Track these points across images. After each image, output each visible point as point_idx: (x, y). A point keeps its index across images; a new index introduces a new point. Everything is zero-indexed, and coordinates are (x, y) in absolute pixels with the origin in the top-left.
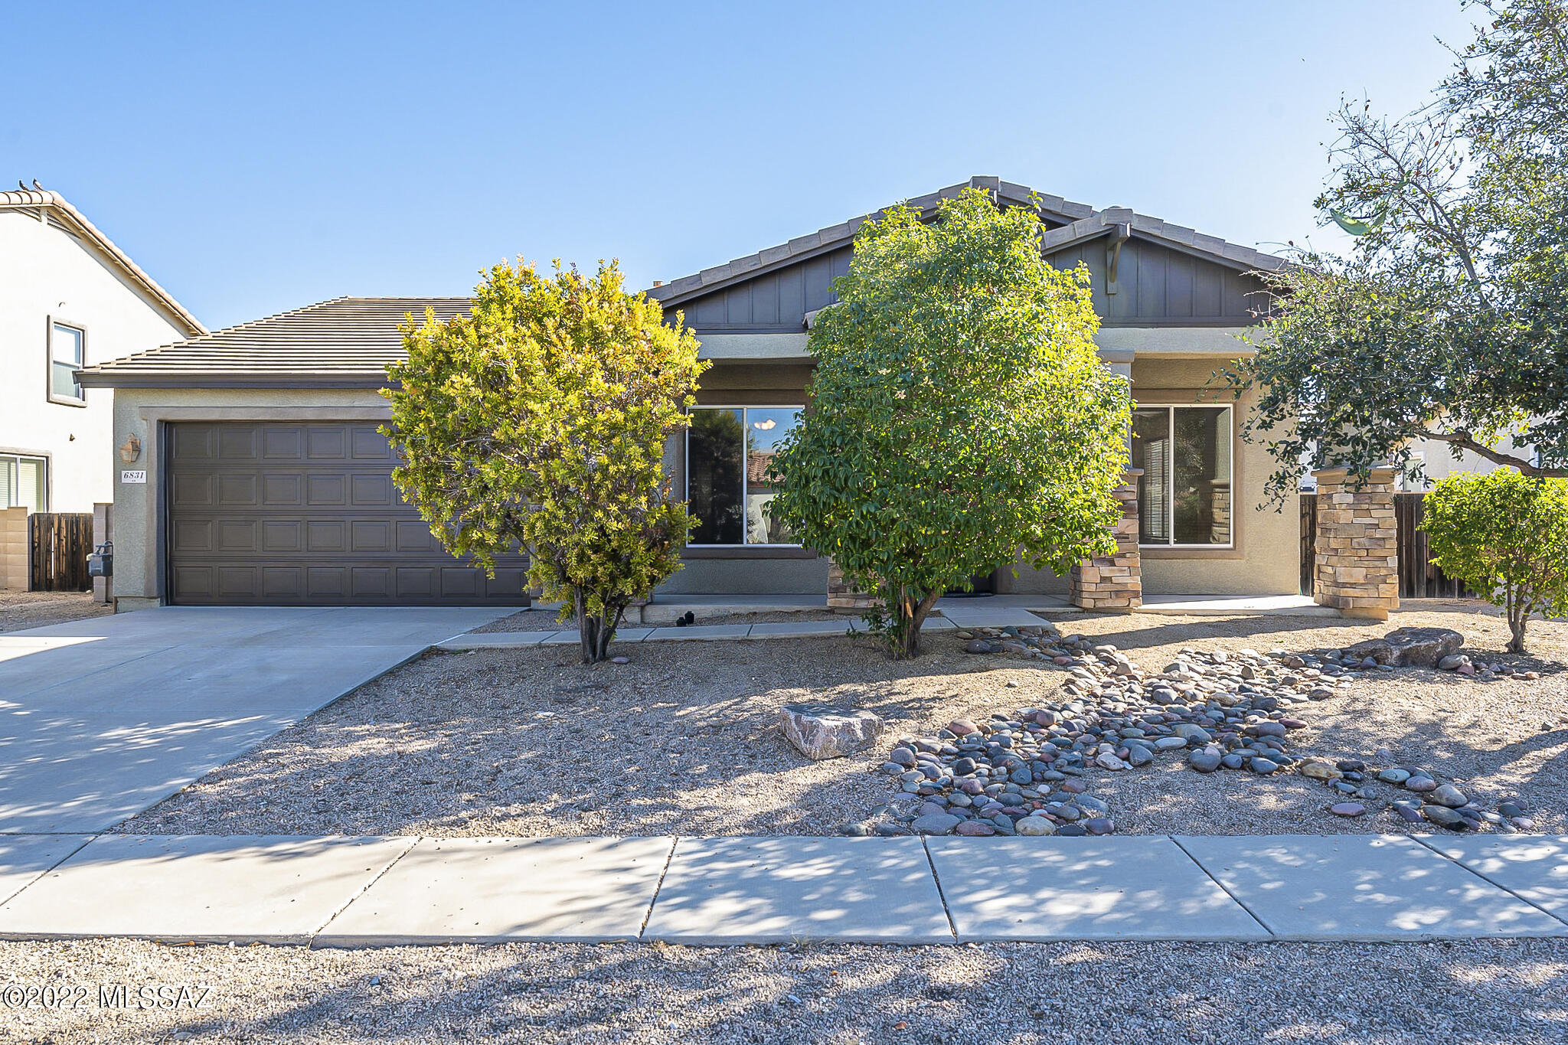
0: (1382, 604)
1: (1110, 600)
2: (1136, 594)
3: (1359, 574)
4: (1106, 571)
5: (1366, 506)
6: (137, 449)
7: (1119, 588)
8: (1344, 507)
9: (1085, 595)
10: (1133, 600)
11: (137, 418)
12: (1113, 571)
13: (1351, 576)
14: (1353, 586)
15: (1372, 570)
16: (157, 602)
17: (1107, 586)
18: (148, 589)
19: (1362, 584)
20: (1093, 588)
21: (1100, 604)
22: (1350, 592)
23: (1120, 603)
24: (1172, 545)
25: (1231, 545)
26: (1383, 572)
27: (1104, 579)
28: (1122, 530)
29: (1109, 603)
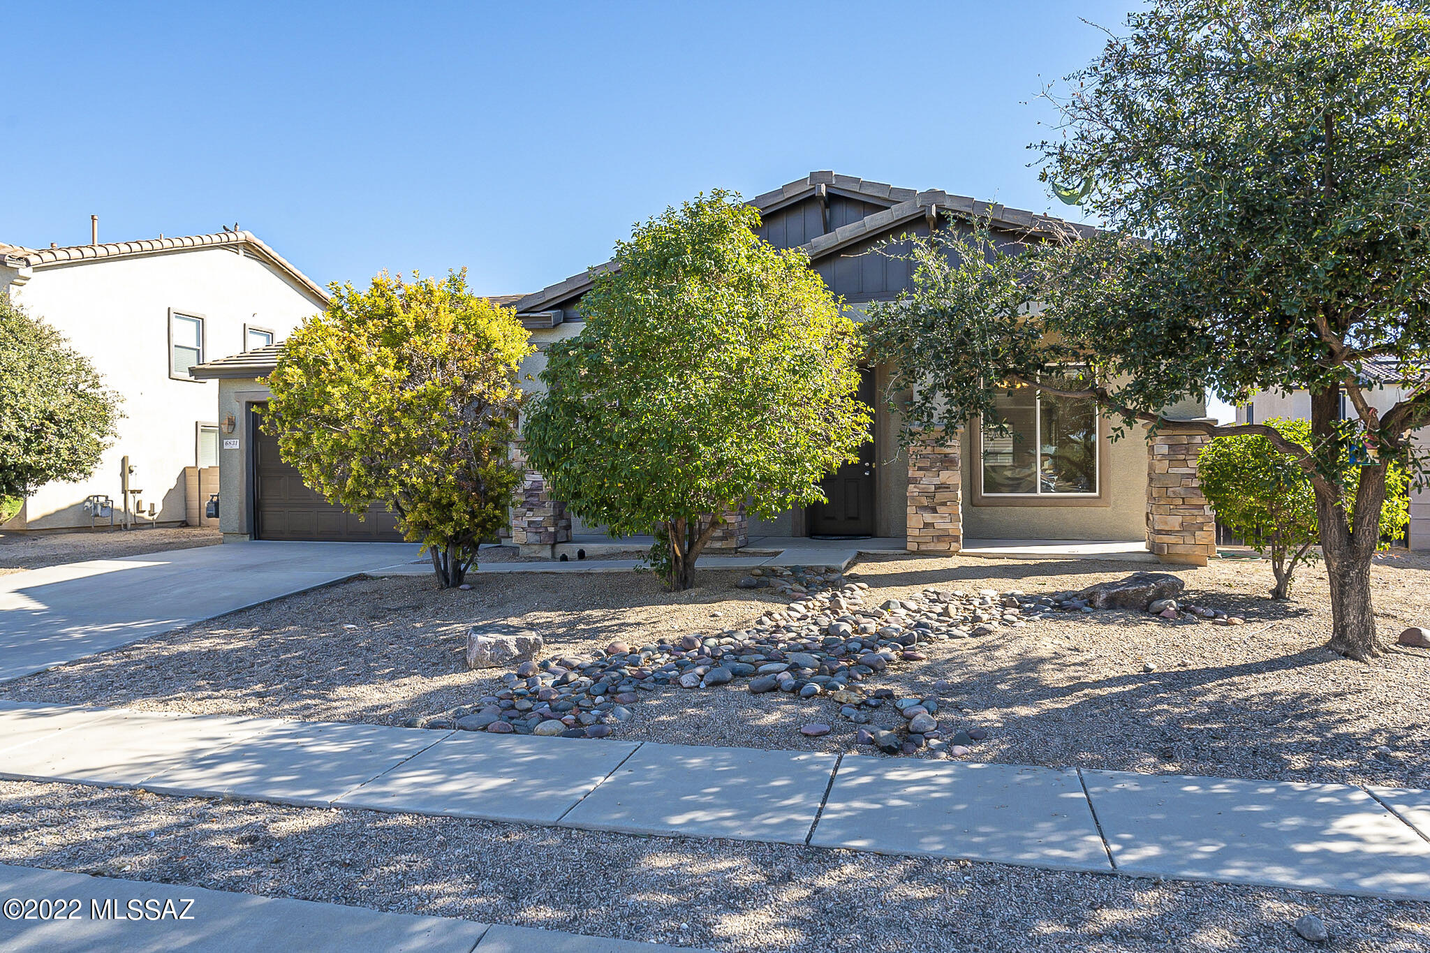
0: (1198, 551)
1: (933, 544)
2: (956, 539)
3: (1174, 522)
4: (928, 517)
5: (1183, 457)
6: (232, 423)
7: (941, 533)
8: (1159, 457)
9: (909, 539)
10: (953, 544)
11: (233, 401)
12: (934, 517)
13: (1166, 523)
14: (1168, 533)
15: (1188, 518)
16: (247, 538)
17: (930, 531)
18: (240, 528)
19: (1178, 531)
20: (916, 532)
21: (923, 547)
22: (1166, 539)
23: (942, 546)
24: (1039, 494)
25: (1097, 494)
26: (1200, 520)
27: (926, 525)
28: (943, 481)
29: (931, 547)
